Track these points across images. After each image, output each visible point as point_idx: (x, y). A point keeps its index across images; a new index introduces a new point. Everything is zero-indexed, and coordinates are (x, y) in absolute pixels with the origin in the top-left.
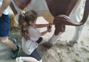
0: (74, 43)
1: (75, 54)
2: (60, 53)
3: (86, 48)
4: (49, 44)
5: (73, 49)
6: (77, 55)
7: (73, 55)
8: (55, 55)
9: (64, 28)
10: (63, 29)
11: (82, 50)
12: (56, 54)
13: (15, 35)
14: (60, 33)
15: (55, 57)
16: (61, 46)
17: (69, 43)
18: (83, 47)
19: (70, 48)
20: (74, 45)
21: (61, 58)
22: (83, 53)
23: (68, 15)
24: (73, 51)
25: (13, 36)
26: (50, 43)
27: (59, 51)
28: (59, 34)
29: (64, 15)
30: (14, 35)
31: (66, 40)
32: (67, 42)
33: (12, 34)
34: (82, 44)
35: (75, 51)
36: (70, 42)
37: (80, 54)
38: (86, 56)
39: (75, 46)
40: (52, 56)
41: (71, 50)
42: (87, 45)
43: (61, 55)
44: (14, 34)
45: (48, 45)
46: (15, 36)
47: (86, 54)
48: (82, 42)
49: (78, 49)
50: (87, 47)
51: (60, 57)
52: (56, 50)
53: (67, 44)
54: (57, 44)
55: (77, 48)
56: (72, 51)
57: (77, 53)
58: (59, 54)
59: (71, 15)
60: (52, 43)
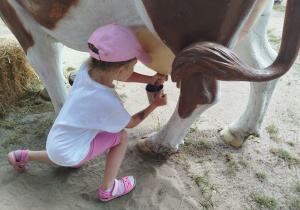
0: (246, 138)
1: (251, 175)
2: (201, 175)
3: (287, 149)
4: (161, 146)
5: (244, 159)
6: (260, 177)
7: (245, 178)
8: (183, 186)
9: (213, 89)
10: (208, 94)
11: (274, 160)
12: (189, 181)
13: (35, 122)
14: (199, 108)
15: (185, 192)
16: (201, 149)
17: (231, 138)
18: (276, 147)
19: (235, 156)
20: (248, 141)
21: (207, 195)
22: (277, 170)
23: (226, 43)
24: (245, 165)
25: (28, 126)
26: (164, 144)
27: (196, 169)
28: (196, 111)
29: (211, 44)
30: (31, 123)
31: (216, 128)
32: (222, 133)
33: (23, 120)
34: (274, 135)
35: (253, 164)
36: (233, 134)
37: (268, 174)
38: (290, 179)
39: (250, 145)
40: (174, 189)
41: (237, 161)
42: (290, 139)
43: (206, 184)
44: (31, 118)
45: (156, 151)
46: (35, 126)
47: (289, 171)
48: (271, 131)
49: (260, 157)
50: (291, 144)
51: (202, 192)
52: (186, 168)
53: (222, 142)
54: (186, 144)
55: (258, 152)
56: (241, 167)
57: (260, 170)
58: (197, 181)
59: (235, 41)
60: (172, 144)
